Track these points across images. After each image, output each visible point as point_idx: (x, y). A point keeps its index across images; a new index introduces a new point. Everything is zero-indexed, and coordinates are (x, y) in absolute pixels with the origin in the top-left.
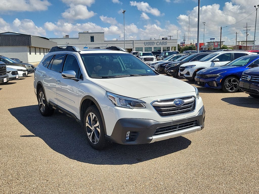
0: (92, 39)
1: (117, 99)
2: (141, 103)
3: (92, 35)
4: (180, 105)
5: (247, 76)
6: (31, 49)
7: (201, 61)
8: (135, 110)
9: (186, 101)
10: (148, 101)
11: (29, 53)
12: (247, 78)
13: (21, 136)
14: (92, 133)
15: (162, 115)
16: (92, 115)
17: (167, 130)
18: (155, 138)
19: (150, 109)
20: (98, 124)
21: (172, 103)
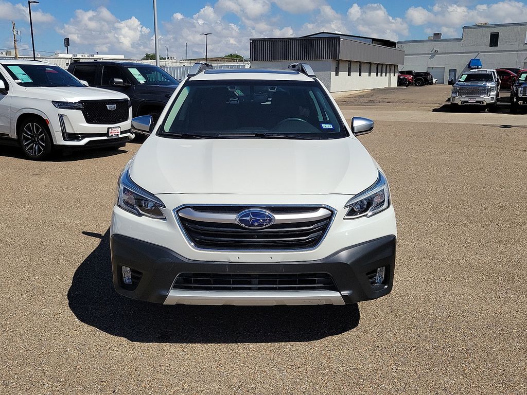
0: (494, 40)
1: (121, 188)
3: (495, 30)
6: (340, 64)
8: (146, 221)
9: (279, 217)
10: (170, 204)
13: (83, 233)
19: (171, 224)
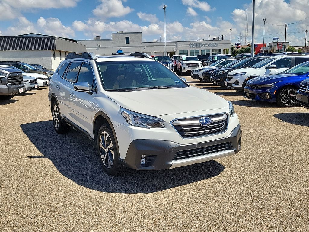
0: (128, 40)
1: (131, 116)
2: (159, 121)
3: (127, 36)
4: (208, 124)
5: (306, 87)
6: (56, 53)
7: (254, 68)
8: (153, 130)
10: (168, 119)
11: (53, 58)
12: (305, 90)
13: (28, 157)
14: (106, 155)
15: (184, 136)
16: (106, 134)
17: (190, 154)
18: (176, 163)
19: (170, 129)
20: (111, 145)
21: (197, 122)
